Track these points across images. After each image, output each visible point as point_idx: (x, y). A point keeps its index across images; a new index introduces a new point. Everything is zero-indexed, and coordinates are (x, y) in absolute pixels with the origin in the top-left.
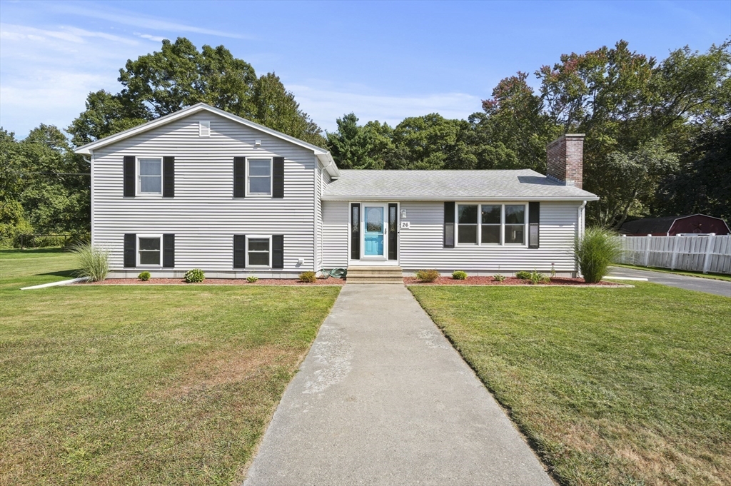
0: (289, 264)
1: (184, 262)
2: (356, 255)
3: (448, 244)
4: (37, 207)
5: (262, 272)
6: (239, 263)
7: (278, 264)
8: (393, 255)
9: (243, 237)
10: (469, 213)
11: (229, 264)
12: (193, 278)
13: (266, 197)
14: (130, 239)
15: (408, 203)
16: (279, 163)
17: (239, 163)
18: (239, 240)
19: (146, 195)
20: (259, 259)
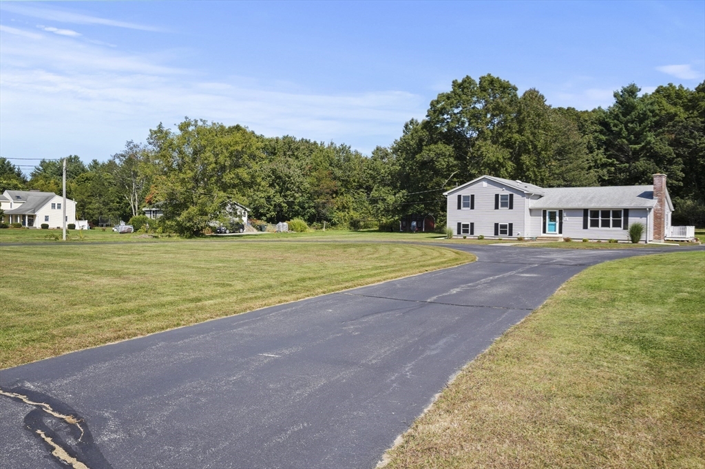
0: (515, 234)
1: (477, 233)
2: (544, 232)
3: (585, 227)
4: (377, 203)
5: (505, 237)
6: (496, 234)
7: (511, 234)
8: (560, 232)
9: (498, 224)
10: (595, 213)
11: (492, 234)
12: (481, 238)
13: (506, 209)
14: (459, 224)
15: (567, 210)
16: (511, 196)
17: (497, 196)
18: (496, 225)
19: (464, 208)
20: (504, 232)
